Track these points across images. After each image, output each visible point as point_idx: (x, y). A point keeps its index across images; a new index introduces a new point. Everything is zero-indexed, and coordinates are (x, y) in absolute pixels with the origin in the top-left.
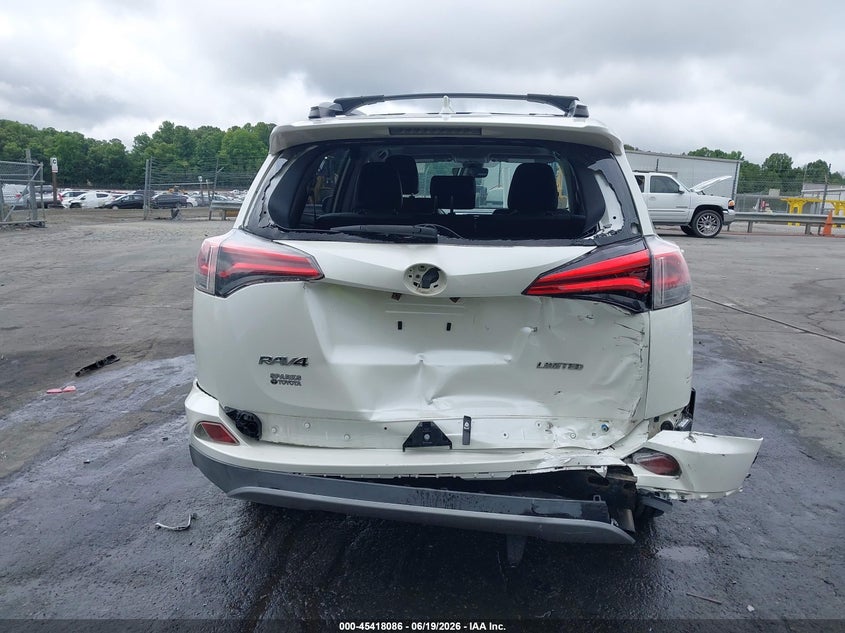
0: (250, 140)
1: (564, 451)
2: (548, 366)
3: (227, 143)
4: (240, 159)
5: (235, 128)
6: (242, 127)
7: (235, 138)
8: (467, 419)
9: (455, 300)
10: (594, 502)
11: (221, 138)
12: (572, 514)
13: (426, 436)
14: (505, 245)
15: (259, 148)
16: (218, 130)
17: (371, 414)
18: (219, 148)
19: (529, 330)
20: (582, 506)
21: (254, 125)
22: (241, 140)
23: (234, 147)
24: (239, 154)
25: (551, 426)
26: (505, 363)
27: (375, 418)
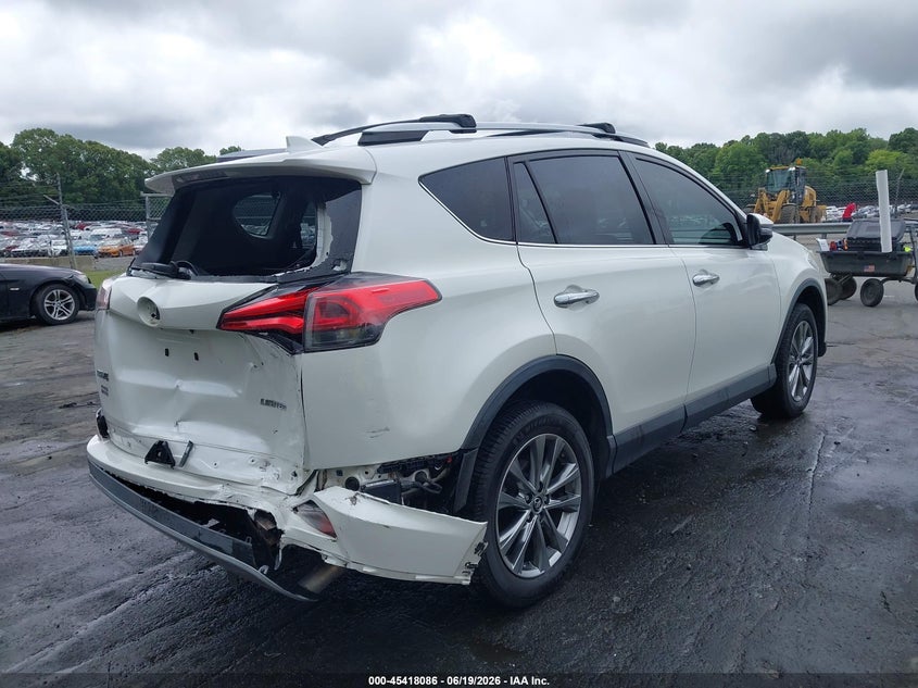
0: (748, 155)
1: (264, 490)
2: (268, 403)
3: (721, 160)
4: (734, 176)
5: (731, 142)
6: (739, 140)
7: (730, 154)
8: (191, 444)
9: (192, 331)
10: (245, 543)
11: (714, 155)
12: (224, 548)
13: (160, 453)
14: (206, 281)
15: (758, 164)
16: (712, 146)
17: (134, 428)
18: (713, 167)
19: (252, 365)
20: (234, 544)
21: (753, 137)
22: (737, 155)
23: (728, 163)
24: (733, 170)
25: (267, 464)
26: (235, 395)
27: (135, 431)
